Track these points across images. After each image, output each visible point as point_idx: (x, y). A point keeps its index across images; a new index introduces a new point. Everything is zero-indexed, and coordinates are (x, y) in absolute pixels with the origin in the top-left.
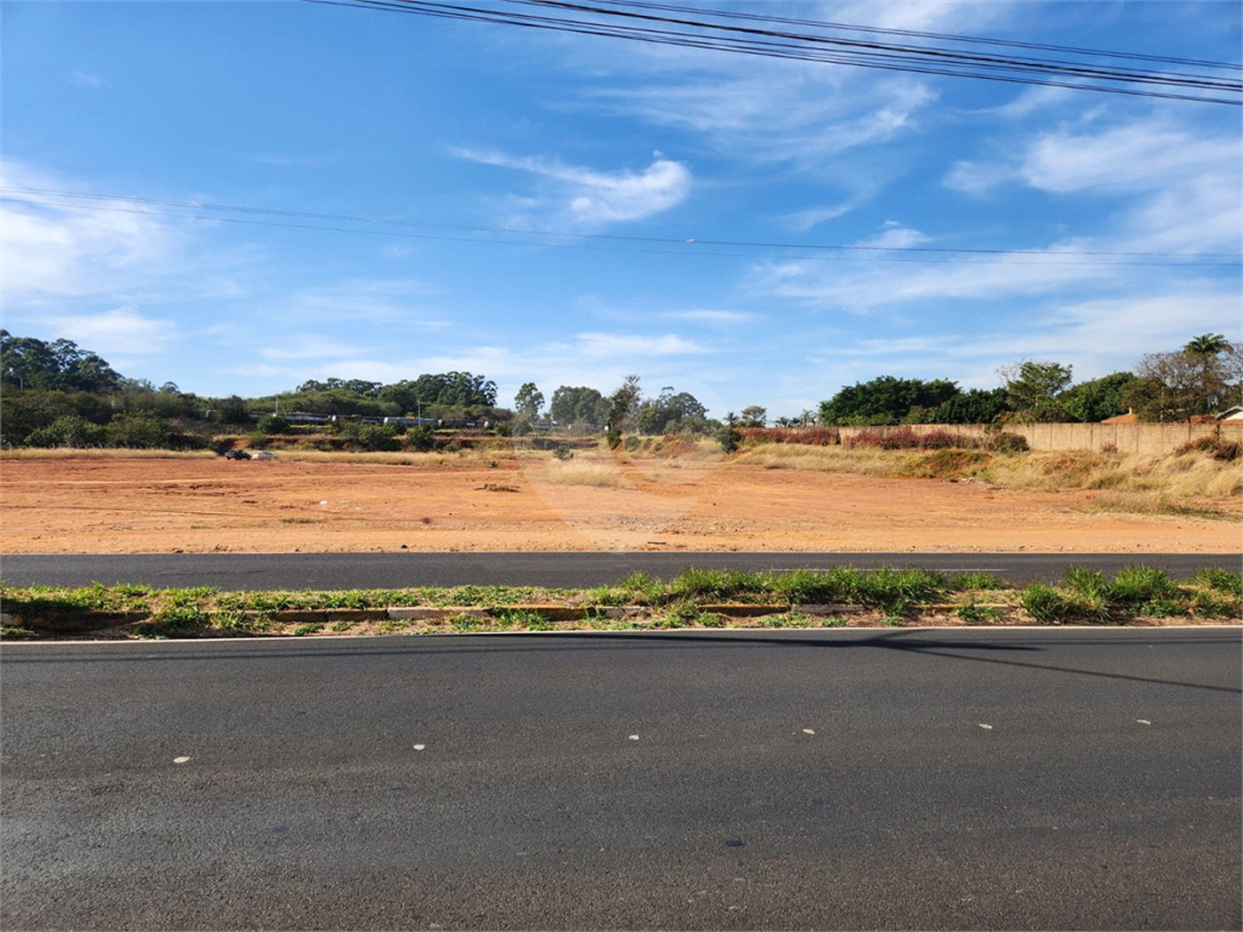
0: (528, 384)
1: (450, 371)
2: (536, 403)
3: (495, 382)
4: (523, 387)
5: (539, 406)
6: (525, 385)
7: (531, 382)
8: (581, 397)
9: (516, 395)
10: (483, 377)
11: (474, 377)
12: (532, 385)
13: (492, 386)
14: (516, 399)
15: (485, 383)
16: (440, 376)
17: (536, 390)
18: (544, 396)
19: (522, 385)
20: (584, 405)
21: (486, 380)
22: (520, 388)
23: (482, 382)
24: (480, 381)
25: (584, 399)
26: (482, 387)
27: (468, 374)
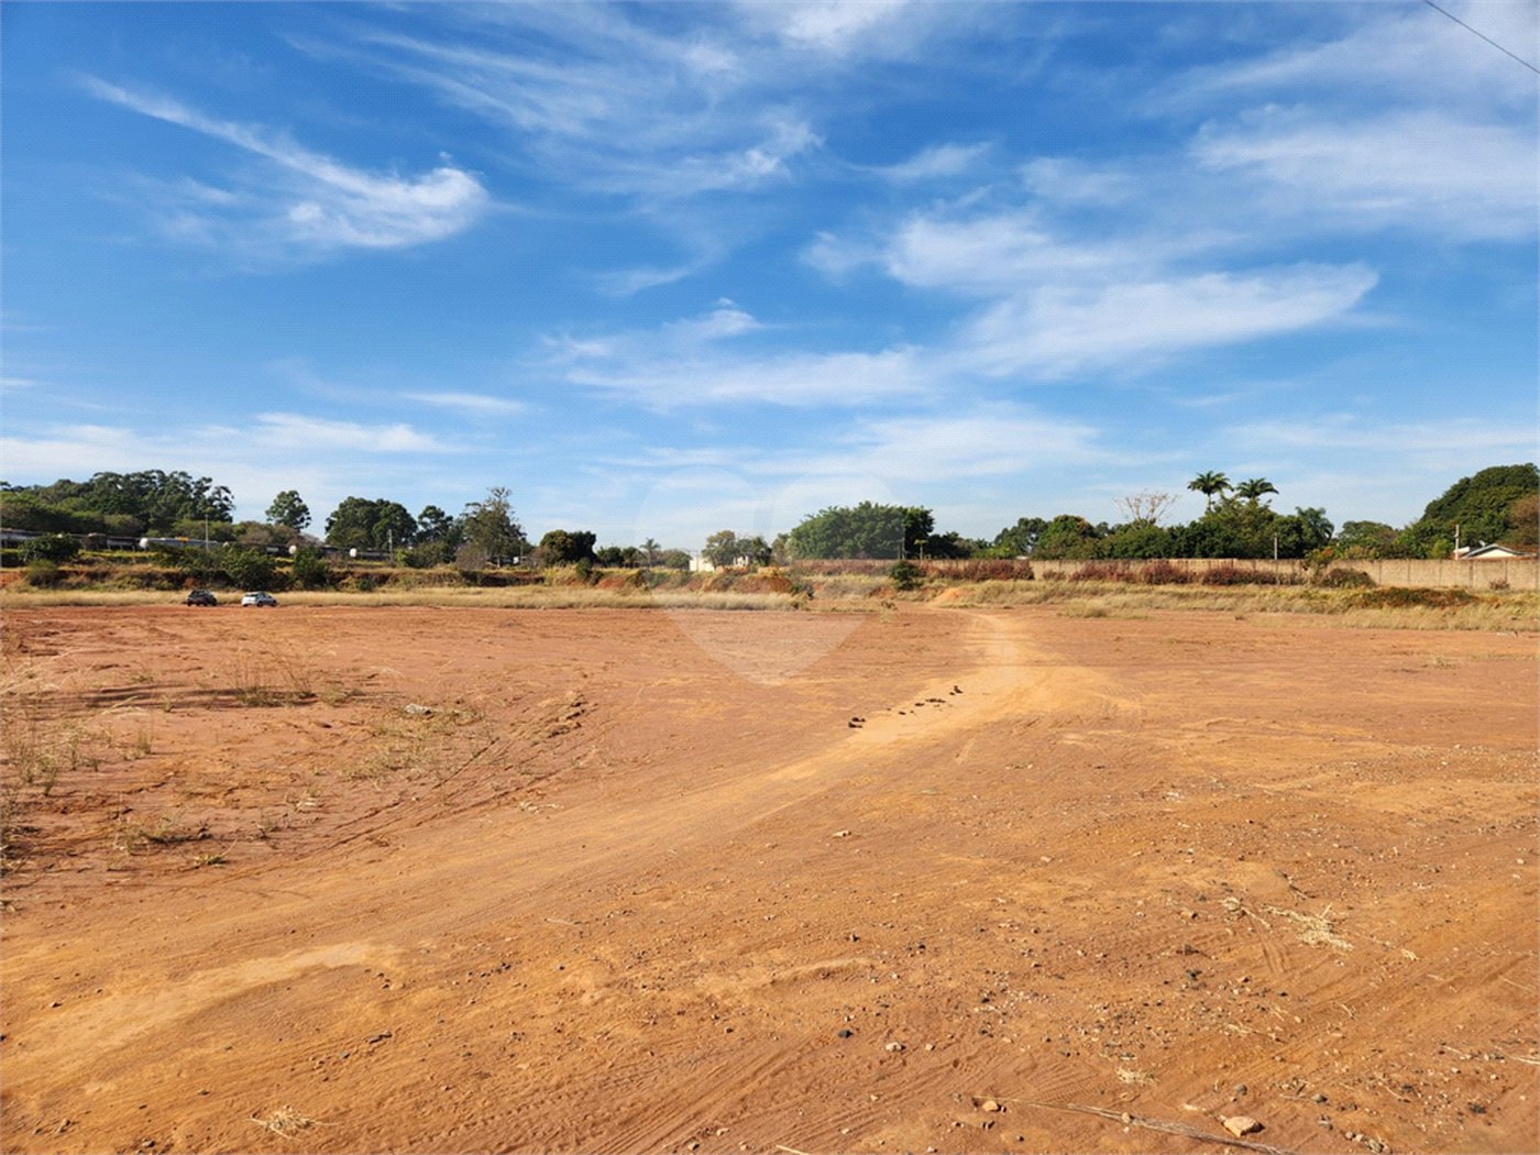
0: (287, 492)
1: (149, 469)
2: (298, 519)
3: (230, 489)
4: (279, 497)
5: (303, 524)
6: (283, 493)
7: (292, 489)
8: (382, 513)
9: (268, 508)
10: (210, 480)
11: (195, 480)
12: (293, 494)
13: (224, 494)
14: (267, 513)
15: (212, 490)
16: (134, 475)
17: (300, 501)
18: (310, 510)
19: (279, 493)
20: (389, 524)
21: (213, 486)
22: (275, 497)
23: (207, 488)
24: (206, 485)
25: (386, 516)
26: (207, 494)
27: (183, 474)
